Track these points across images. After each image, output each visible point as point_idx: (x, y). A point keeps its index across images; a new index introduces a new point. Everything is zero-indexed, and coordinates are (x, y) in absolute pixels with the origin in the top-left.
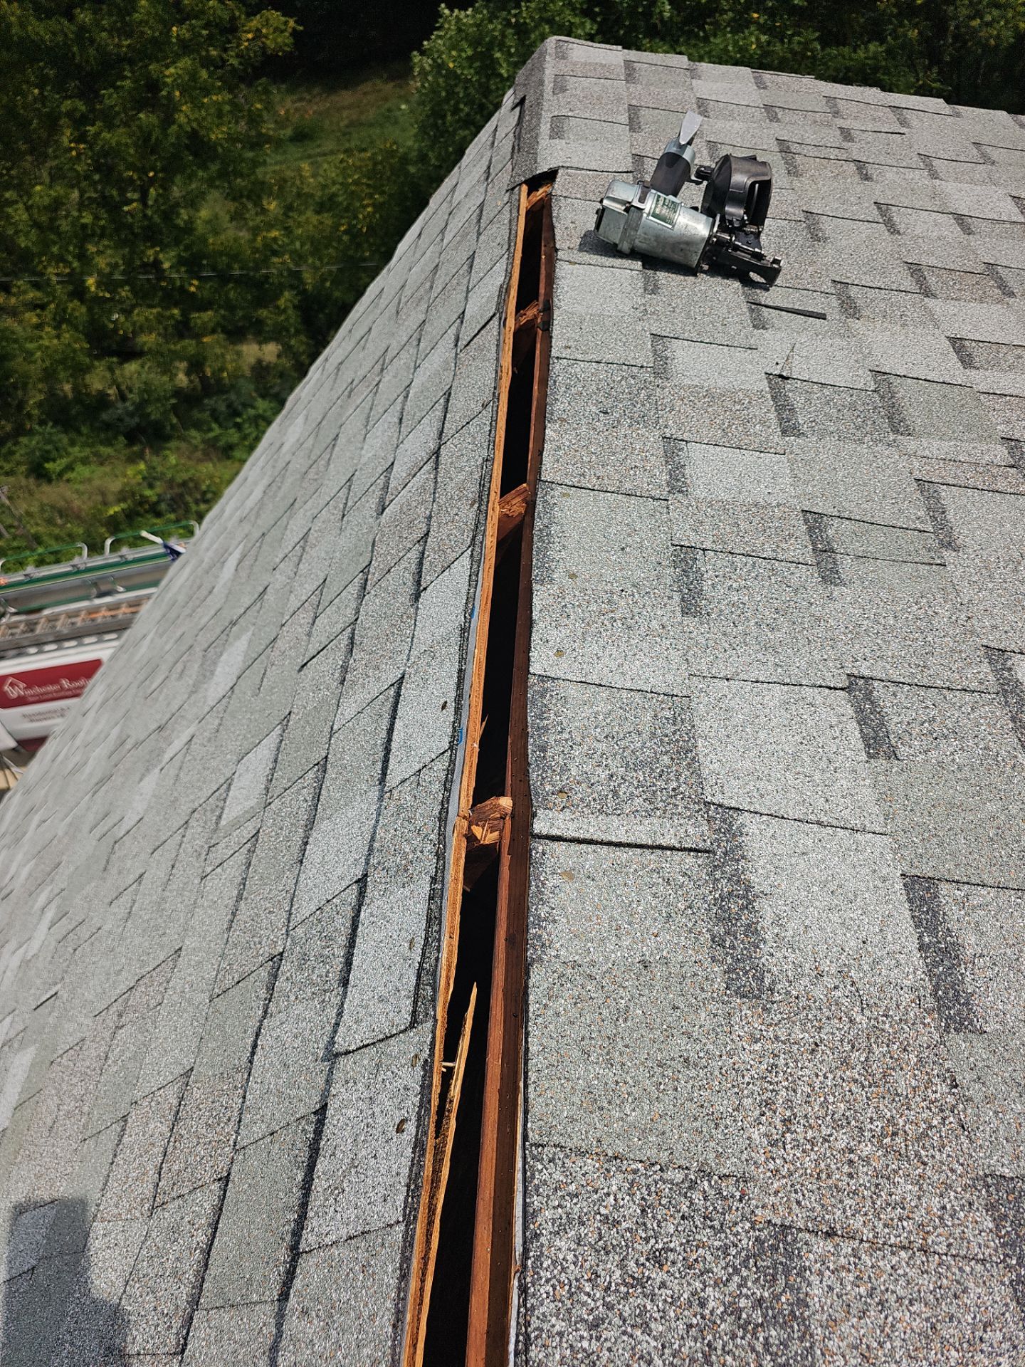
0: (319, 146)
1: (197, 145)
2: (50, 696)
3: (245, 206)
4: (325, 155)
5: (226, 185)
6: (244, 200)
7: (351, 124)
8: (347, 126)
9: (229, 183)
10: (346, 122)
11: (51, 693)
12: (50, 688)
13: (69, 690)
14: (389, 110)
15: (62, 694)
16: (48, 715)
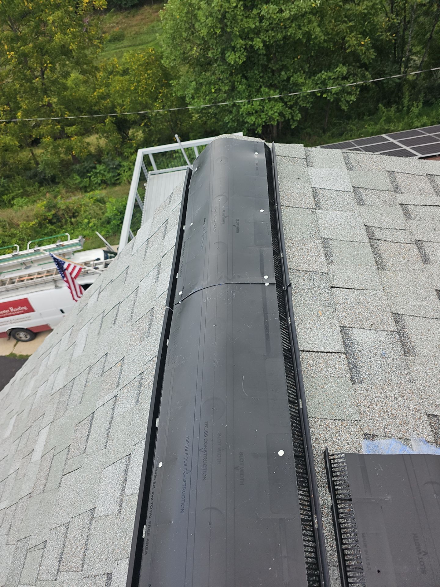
0: (122, 43)
1: (65, 51)
2: (5, 315)
3: (88, 77)
4: (125, 47)
5: (79, 68)
6: (88, 75)
7: (137, 33)
8: (134, 34)
9: (81, 67)
10: (134, 33)
11: (5, 313)
12: (4, 311)
13: (13, 312)
14: (153, 27)
15: (10, 314)
16: (5, 323)
